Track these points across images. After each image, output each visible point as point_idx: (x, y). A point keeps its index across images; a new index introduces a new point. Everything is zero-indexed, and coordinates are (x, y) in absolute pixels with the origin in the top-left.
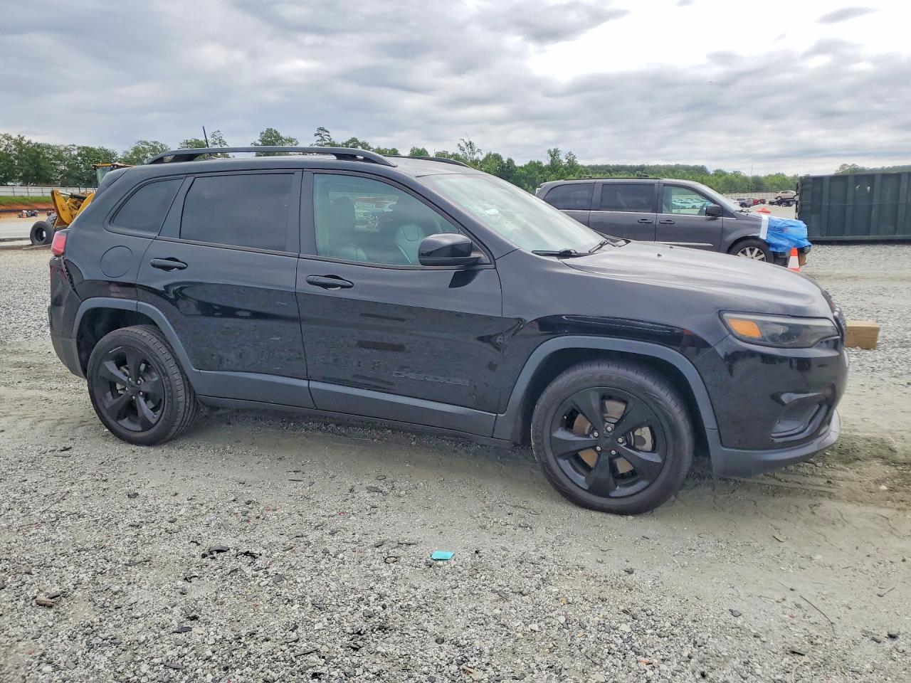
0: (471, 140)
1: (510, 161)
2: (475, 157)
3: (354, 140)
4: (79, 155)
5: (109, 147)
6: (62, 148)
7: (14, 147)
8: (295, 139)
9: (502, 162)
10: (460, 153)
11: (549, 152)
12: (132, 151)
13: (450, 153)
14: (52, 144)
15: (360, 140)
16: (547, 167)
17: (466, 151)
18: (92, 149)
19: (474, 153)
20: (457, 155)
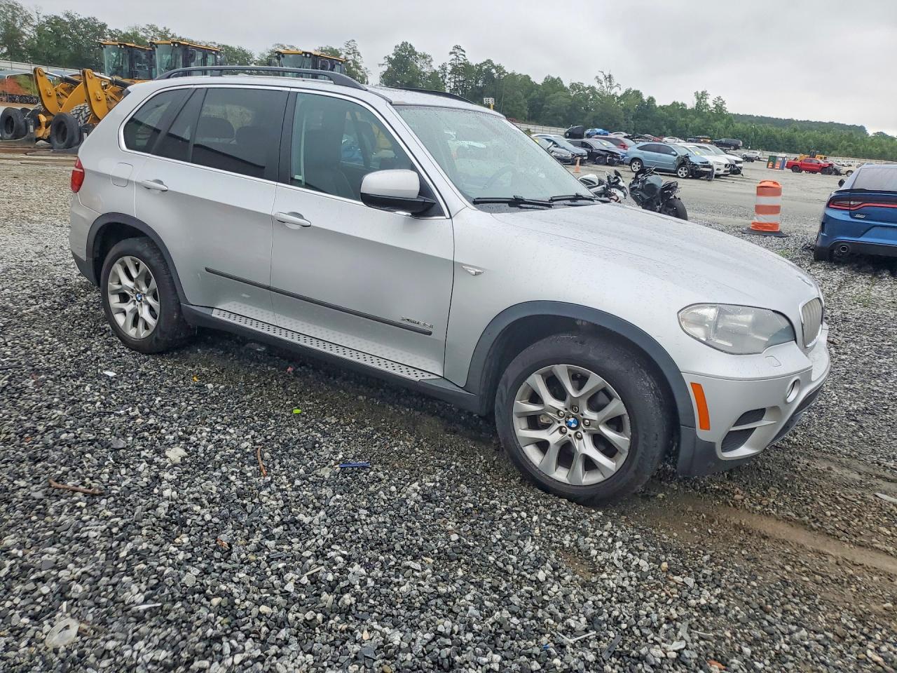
0: (611, 73)
1: (651, 100)
2: (612, 92)
3: (489, 61)
5: (247, 48)
8: (430, 56)
9: (642, 100)
10: (597, 86)
11: (697, 94)
12: (268, 54)
13: (586, 86)
15: (496, 63)
16: (692, 110)
17: (604, 84)
18: (231, 49)
19: (612, 88)
20: (593, 88)
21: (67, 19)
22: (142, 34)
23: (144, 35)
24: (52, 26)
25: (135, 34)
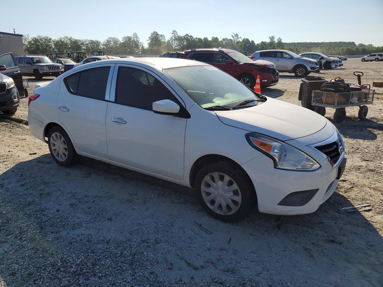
0: (237, 33)
1: (253, 41)
3: (187, 35)
4: (89, 43)
5: (98, 40)
6: (84, 41)
7: (69, 41)
8: (163, 35)
11: (270, 38)
13: (228, 39)
14: (80, 40)
15: (189, 35)
17: (235, 38)
18: (93, 41)
19: (238, 39)
20: (231, 40)
21: (38, 38)
22: (63, 40)
23: (64, 40)
24: (34, 41)
25: (61, 40)
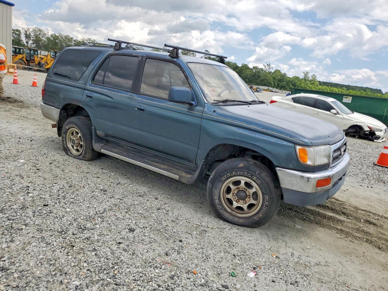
0: (270, 63)
1: (285, 74)
9: (281, 74)
10: (264, 68)
11: (304, 73)
13: (259, 68)
16: (302, 79)
17: (267, 67)
19: (270, 69)
20: (262, 69)
22: (85, 41)
